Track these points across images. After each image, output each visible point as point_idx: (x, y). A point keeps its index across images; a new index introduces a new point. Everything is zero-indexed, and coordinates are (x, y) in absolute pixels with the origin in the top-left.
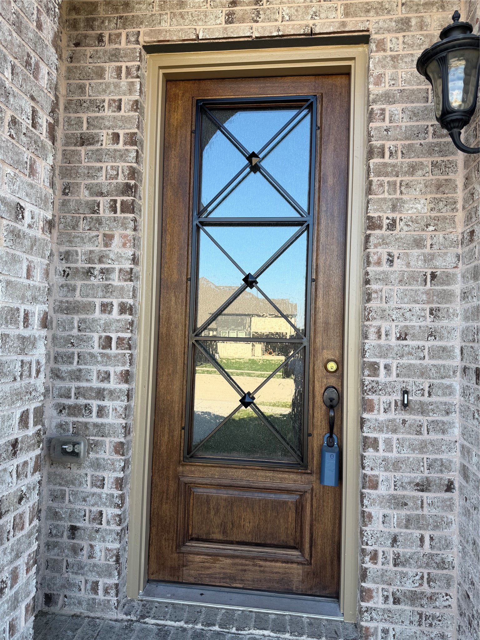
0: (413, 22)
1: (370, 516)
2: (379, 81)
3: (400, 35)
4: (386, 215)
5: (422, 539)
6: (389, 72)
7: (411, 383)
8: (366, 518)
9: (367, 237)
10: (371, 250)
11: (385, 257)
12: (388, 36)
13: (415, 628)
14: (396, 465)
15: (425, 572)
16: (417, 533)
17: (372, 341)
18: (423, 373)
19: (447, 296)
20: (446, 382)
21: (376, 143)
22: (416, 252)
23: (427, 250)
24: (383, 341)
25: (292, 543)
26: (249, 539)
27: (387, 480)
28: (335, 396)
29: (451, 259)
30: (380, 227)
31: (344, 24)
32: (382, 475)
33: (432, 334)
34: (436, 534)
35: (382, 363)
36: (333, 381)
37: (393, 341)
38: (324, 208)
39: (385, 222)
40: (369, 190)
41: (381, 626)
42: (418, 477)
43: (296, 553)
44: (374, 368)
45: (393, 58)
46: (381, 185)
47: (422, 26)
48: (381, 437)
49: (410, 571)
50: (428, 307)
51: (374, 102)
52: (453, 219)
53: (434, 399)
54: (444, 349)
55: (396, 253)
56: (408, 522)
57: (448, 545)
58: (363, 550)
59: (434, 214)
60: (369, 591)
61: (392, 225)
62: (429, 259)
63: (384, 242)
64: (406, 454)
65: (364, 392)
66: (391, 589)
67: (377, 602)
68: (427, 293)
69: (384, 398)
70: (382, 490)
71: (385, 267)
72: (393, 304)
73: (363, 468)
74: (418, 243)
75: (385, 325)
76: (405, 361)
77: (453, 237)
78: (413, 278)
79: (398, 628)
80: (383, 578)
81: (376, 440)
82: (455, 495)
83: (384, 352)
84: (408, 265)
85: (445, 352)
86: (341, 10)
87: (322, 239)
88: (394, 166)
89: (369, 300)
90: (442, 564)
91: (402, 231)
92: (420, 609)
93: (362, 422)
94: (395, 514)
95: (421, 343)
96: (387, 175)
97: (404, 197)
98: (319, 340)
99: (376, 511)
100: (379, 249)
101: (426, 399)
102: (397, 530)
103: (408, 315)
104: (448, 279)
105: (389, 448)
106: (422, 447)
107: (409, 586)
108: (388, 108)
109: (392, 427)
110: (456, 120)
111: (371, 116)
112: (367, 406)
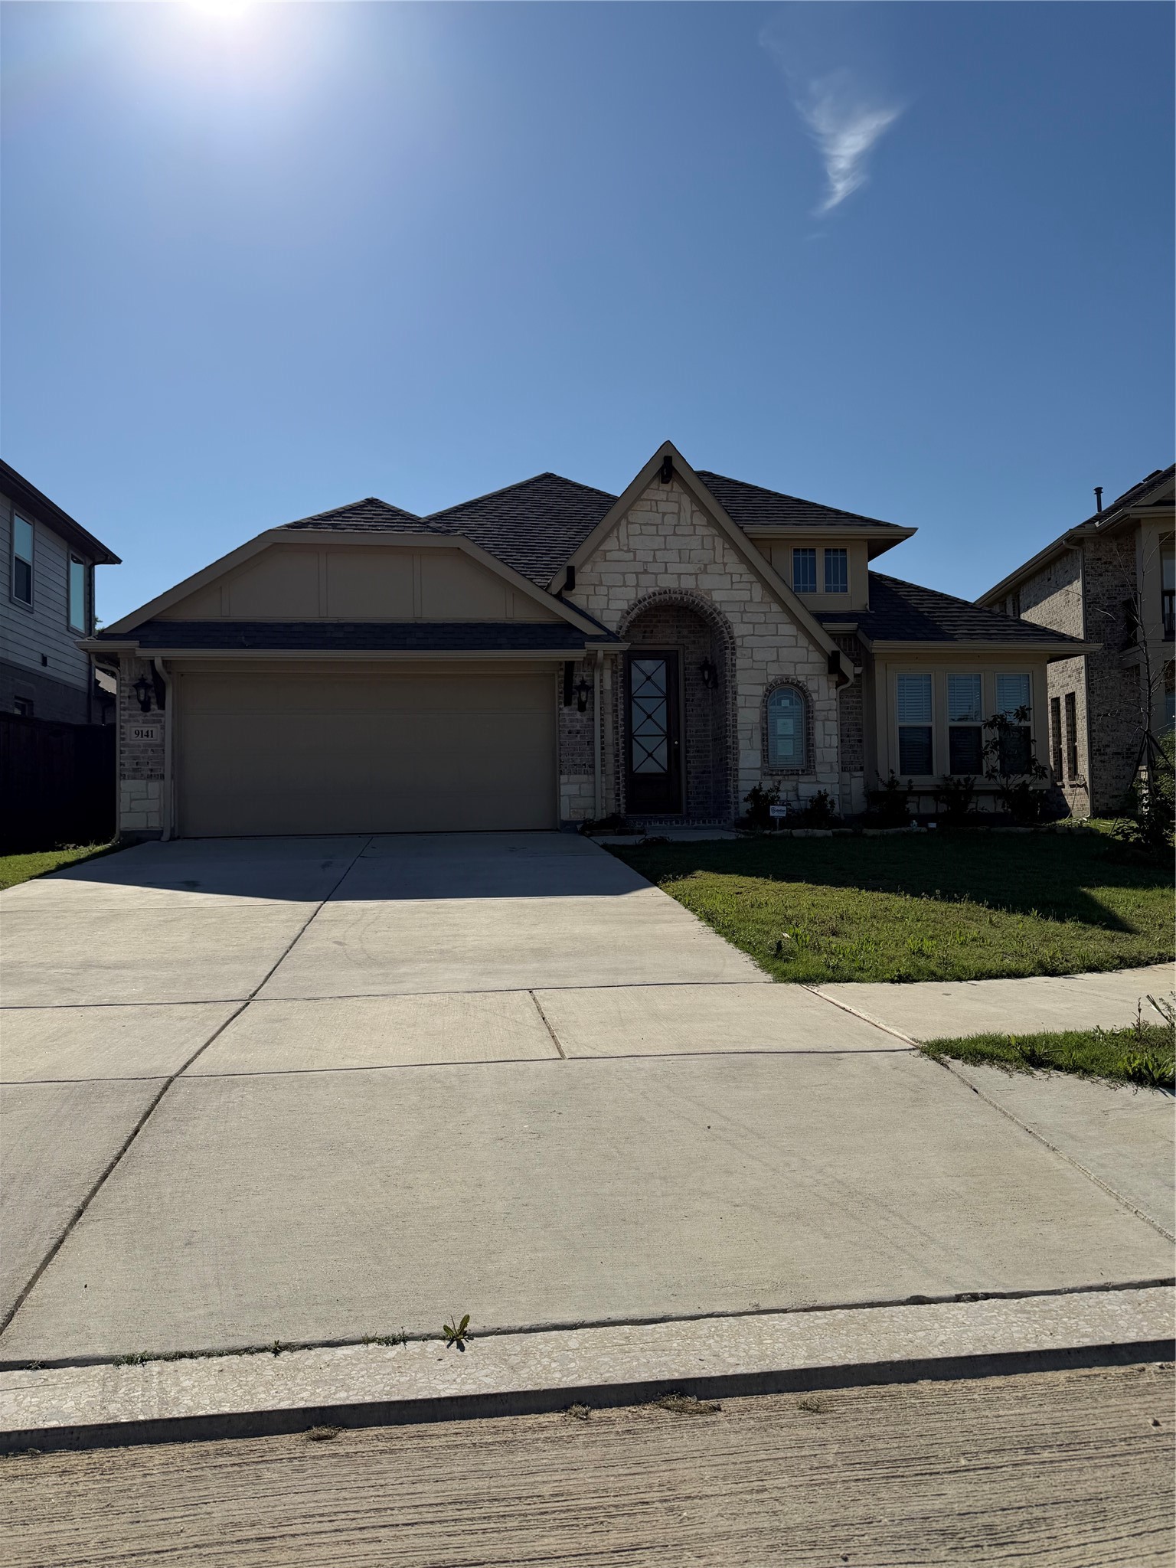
0: (696, 642)
2: (687, 659)
3: (693, 645)
4: (690, 698)
5: (703, 787)
6: (690, 656)
7: (699, 744)
8: (688, 783)
9: (686, 704)
10: (686, 707)
11: (690, 709)
12: (690, 645)
13: (703, 810)
14: (696, 768)
15: (705, 795)
16: (702, 785)
17: (688, 734)
18: (702, 742)
19: (708, 720)
20: (708, 744)
21: (687, 677)
22: (699, 708)
23: (702, 708)
24: (691, 733)
26: (653, 797)
27: (694, 772)
28: (677, 752)
29: (708, 710)
30: (689, 701)
31: (677, 641)
32: (692, 770)
33: (704, 731)
34: (707, 785)
35: (691, 739)
36: (677, 747)
37: (694, 733)
38: (672, 694)
39: (691, 700)
40: (686, 690)
41: (694, 811)
42: (701, 770)
44: (689, 741)
45: (691, 652)
46: (689, 688)
47: (699, 643)
48: (692, 760)
49: (700, 796)
50: (703, 723)
51: (686, 665)
52: (708, 699)
53: (705, 748)
55: (693, 708)
56: (700, 783)
58: (688, 792)
59: (704, 697)
60: (690, 802)
61: (693, 700)
62: (702, 710)
63: (690, 705)
64: (698, 764)
65: (686, 748)
66: (696, 801)
67: (692, 805)
68: (702, 719)
69: (692, 749)
70: (693, 775)
71: (691, 712)
72: (693, 723)
73: (687, 769)
74: (700, 705)
75: (692, 729)
76: (697, 739)
77: (708, 704)
78: (697, 716)
79: (698, 811)
80: (694, 799)
83: (692, 737)
84: (697, 712)
85: (707, 736)
86: (676, 637)
87: (672, 703)
88: (693, 684)
89: (687, 722)
91: (695, 702)
92: (704, 805)
93: (686, 756)
94: (696, 781)
95: (701, 733)
96: (691, 686)
97: (696, 693)
98: (672, 735)
99: (691, 780)
100: (688, 707)
101: (703, 748)
102: (697, 785)
103: (697, 726)
104: (708, 715)
105: (694, 763)
106: (703, 762)
107: (701, 800)
108: (691, 668)
109: (695, 757)
110: (706, 682)
111: (685, 669)
112: (687, 752)
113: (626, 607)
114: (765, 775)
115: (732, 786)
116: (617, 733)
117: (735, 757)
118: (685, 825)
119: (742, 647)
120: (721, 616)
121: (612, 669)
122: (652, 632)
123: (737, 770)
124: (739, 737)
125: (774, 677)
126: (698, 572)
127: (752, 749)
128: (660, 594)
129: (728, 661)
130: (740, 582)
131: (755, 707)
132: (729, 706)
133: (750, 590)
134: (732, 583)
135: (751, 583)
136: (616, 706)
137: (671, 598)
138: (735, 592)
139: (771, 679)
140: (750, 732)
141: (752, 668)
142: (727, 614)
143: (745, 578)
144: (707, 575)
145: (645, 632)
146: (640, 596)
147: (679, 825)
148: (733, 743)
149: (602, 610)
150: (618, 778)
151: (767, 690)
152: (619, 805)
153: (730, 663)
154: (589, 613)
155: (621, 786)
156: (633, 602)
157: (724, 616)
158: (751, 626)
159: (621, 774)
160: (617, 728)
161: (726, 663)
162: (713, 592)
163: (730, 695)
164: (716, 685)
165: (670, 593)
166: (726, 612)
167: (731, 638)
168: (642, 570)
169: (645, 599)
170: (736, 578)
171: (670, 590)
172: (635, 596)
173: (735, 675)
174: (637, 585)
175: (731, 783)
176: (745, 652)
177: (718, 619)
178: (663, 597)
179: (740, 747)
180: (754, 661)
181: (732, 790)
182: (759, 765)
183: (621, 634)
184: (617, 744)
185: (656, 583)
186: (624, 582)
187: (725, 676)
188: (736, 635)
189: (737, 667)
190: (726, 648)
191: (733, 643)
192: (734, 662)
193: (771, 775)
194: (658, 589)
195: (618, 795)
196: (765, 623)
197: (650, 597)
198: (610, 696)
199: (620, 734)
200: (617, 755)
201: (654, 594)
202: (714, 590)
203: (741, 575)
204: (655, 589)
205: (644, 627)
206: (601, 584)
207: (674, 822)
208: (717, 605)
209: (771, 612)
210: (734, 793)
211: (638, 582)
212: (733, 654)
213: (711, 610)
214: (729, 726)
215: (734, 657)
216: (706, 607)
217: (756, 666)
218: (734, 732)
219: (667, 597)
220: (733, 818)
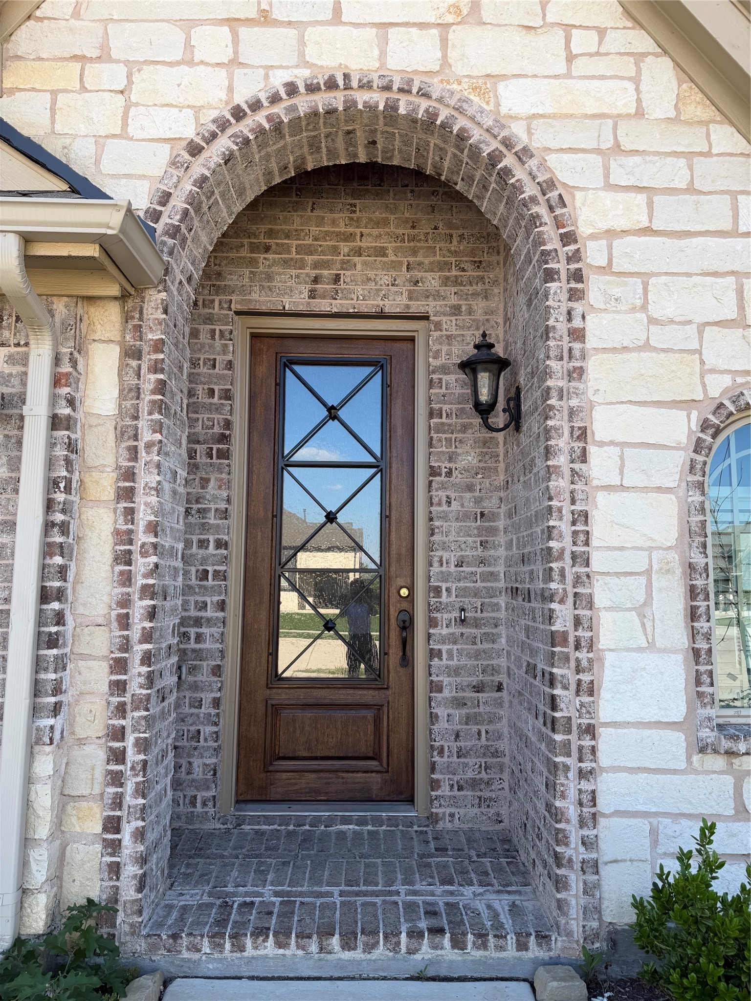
0: (464, 308)
1: (437, 716)
2: (437, 355)
3: (453, 318)
4: (444, 465)
5: (479, 733)
6: (445, 349)
7: (467, 601)
8: (433, 718)
9: (430, 482)
10: (434, 493)
11: (444, 499)
12: (444, 319)
13: (476, 810)
14: (456, 671)
15: (483, 761)
16: (475, 728)
17: (435, 569)
18: (476, 594)
19: (493, 531)
20: (494, 600)
21: (436, 406)
22: (468, 495)
23: (477, 494)
24: (444, 569)
25: (371, 754)
26: (332, 753)
27: (450, 684)
28: (407, 618)
29: (495, 501)
30: (440, 475)
31: (408, 307)
32: (446, 680)
33: (482, 562)
34: (490, 728)
35: (444, 586)
36: (405, 605)
37: (452, 568)
38: (394, 454)
39: (444, 470)
40: (431, 445)
41: (448, 811)
42: (474, 680)
43: (375, 763)
44: (437, 591)
45: (448, 337)
46: (440, 440)
47: (470, 312)
48: (444, 648)
49: (471, 761)
50: (478, 539)
51: (434, 372)
52: (496, 469)
53: (485, 615)
54: (492, 574)
55: (453, 496)
56: (468, 720)
57: (500, 737)
58: (432, 746)
59: (482, 465)
60: (438, 781)
61: (449, 473)
62: (478, 501)
63: (443, 487)
64: (464, 661)
65: (430, 611)
66: (456, 778)
67: (444, 790)
68: (478, 528)
69: (445, 616)
70: (446, 693)
71: (445, 507)
72: (451, 538)
73: (430, 675)
74: (470, 488)
75: (446, 556)
76: (461, 584)
77: (496, 483)
78: (466, 516)
79: (462, 811)
80: (450, 770)
81: (440, 651)
82: (505, 694)
83: (445, 577)
84: (462, 505)
85: (492, 576)
86: (405, 295)
87: (394, 481)
88: (450, 425)
89: (432, 534)
90: (496, 754)
91: (457, 477)
92: (479, 793)
93: (429, 636)
94: (457, 713)
95: (473, 569)
96: (444, 433)
97: (459, 451)
98: (393, 569)
99: (441, 712)
100: (440, 493)
101: (479, 615)
102: (459, 727)
103: (463, 546)
104: (494, 517)
105: (450, 657)
106: (477, 655)
107: (470, 775)
108: (445, 378)
109: (453, 639)
110: (484, 410)
111: (431, 384)
112: (432, 623)
113: (189, 132)
114: (702, 750)
115: (572, 794)
116: (127, 579)
117: (585, 677)
118: (381, 951)
119: (606, 269)
120: (532, 163)
121: (122, 343)
122: (337, 279)
123: (590, 730)
124: (599, 600)
125: (726, 381)
126: (450, 19)
127: (651, 646)
128: (312, 89)
129: (558, 322)
130: (598, 54)
131: (659, 490)
132: (560, 484)
133: (636, 80)
134: (571, 58)
135: (639, 57)
136: (130, 475)
137: (350, 105)
138: (579, 84)
139: (718, 386)
140: (643, 580)
141: (647, 346)
142: (552, 160)
143: (616, 41)
144: (478, 30)
145: (316, 280)
146: (240, 99)
147: (358, 954)
148: (577, 622)
149: (100, 141)
150: (119, 756)
151: (705, 426)
152: (115, 869)
153: (562, 327)
154: (53, 147)
155: (130, 787)
156: (215, 114)
157: (542, 164)
158: (642, 198)
159: (130, 739)
160: (125, 558)
161: (547, 329)
162: (501, 86)
163: (562, 443)
164: (516, 419)
165: (348, 87)
166: (548, 150)
167: (568, 238)
168: (253, 14)
169: (256, 106)
170: (582, 42)
171: (346, 77)
172: (223, 95)
173: (581, 371)
174: (235, 62)
175: (571, 785)
176: (616, 291)
177: (519, 174)
178: (322, 100)
179: (605, 639)
180: (652, 321)
181: (573, 813)
182: (677, 710)
183: (164, 220)
184: (124, 622)
185: (302, 54)
186: (188, 46)
187: (547, 373)
188: (584, 230)
189: (591, 342)
190: (550, 276)
191: (576, 257)
192: (577, 323)
193: (730, 753)
194: (306, 73)
195: (113, 825)
196: (691, 189)
197: (275, 99)
198: (111, 437)
199: (140, 581)
200: (120, 666)
201: (292, 89)
202: (503, 77)
203: (602, 32)
204: (296, 71)
205: (316, 265)
206: (104, 56)
207: (335, 941)
208: (518, 130)
209: (708, 154)
210: (582, 824)
211: (236, 52)
212: (575, 295)
213: (494, 145)
214: (560, 557)
215: (578, 307)
216: (476, 135)
217: (659, 337)
218: (577, 580)
219: (338, 100)
220: (575, 927)
